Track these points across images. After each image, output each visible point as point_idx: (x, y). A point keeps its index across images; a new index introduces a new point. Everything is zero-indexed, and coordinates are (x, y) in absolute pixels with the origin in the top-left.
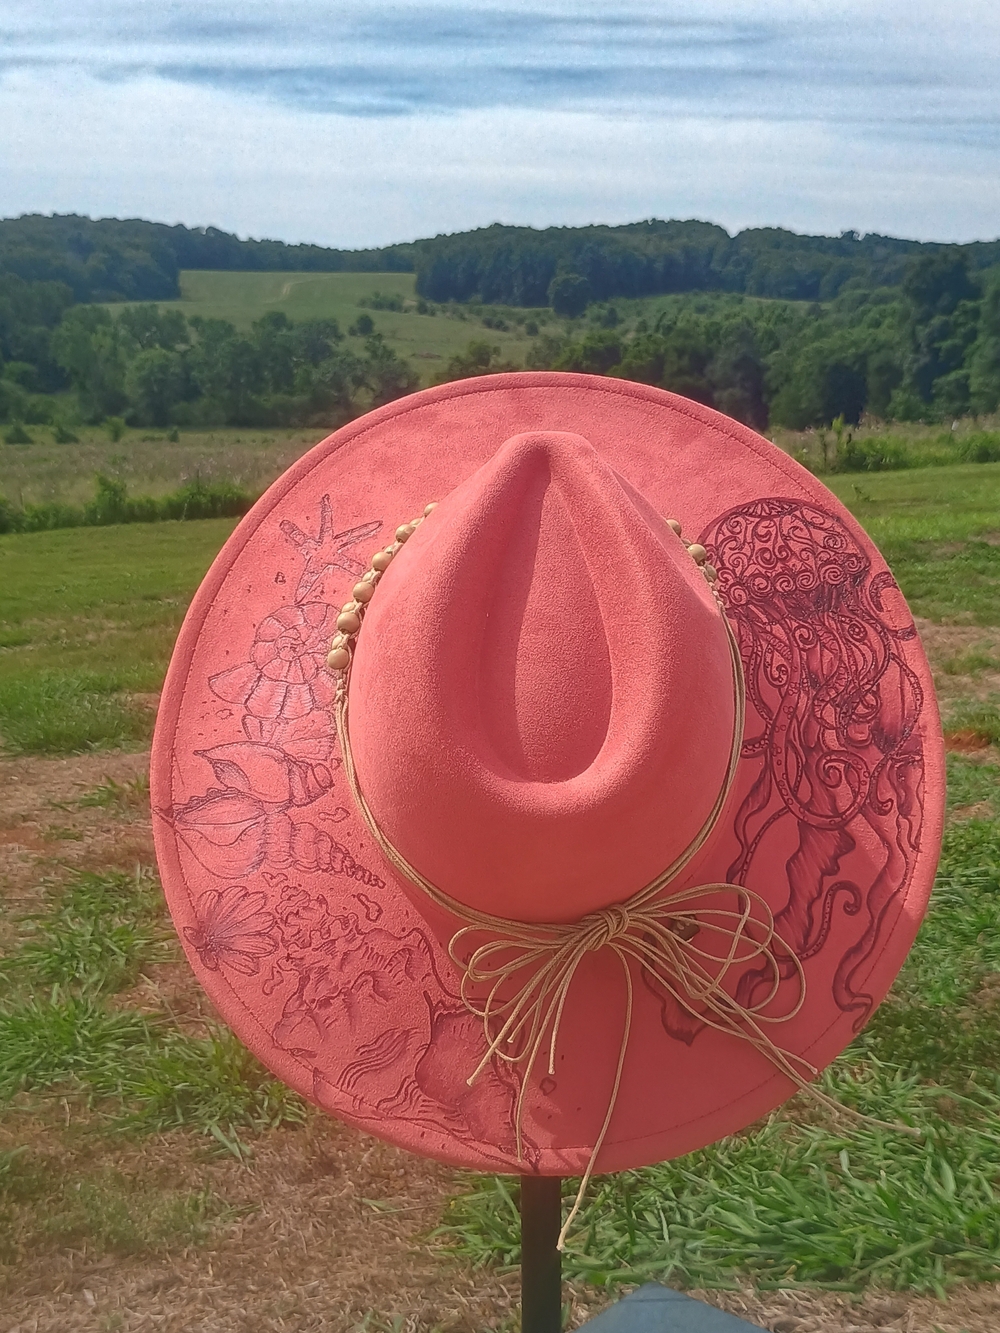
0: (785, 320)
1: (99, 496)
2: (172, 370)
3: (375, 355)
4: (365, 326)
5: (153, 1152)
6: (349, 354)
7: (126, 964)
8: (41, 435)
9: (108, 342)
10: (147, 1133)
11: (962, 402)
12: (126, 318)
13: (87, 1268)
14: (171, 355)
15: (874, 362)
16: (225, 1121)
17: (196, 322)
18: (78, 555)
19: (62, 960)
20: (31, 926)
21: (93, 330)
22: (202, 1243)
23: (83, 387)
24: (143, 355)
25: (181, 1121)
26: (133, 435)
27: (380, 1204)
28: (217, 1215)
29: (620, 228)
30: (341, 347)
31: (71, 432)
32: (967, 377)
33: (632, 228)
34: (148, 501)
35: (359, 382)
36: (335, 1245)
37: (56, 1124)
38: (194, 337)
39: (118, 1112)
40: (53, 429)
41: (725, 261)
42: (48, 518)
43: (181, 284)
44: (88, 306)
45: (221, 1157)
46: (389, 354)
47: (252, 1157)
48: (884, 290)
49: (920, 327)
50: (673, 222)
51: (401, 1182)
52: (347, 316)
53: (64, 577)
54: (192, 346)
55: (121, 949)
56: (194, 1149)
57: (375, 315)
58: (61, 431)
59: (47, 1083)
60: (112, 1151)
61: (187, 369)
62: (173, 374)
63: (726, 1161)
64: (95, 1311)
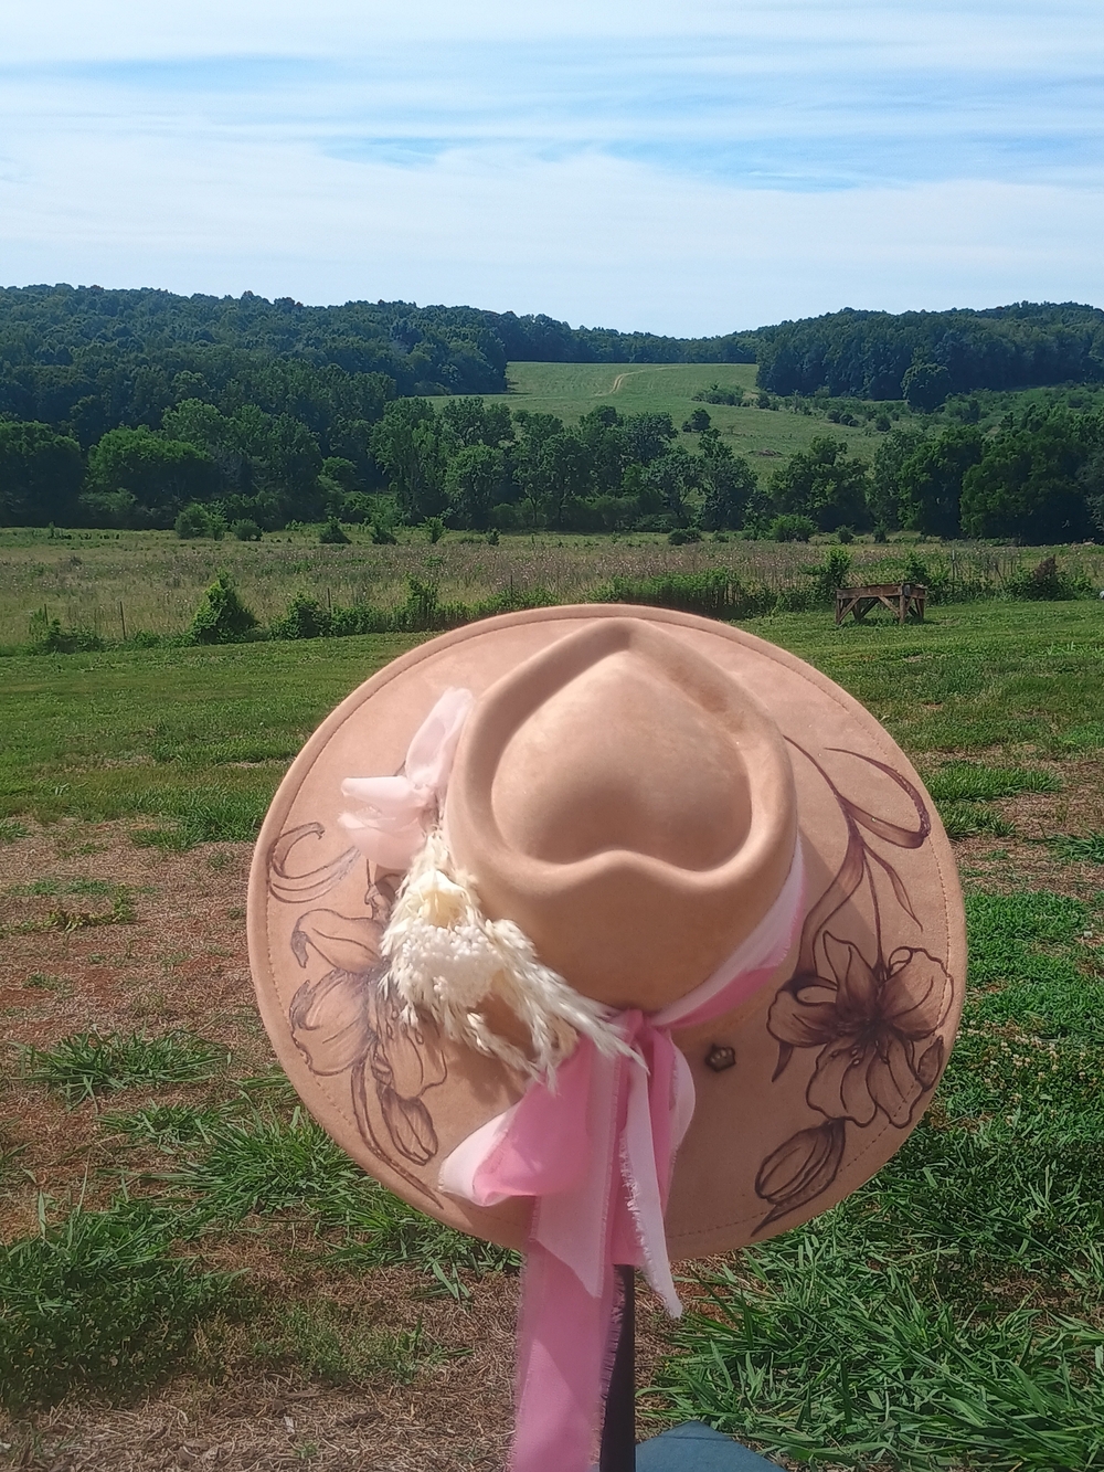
1: (409, 601)
2: (495, 468)
3: (709, 454)
4: (701, 422)
5: (373, 1283)
6: (682, 452)
8: (360, 535)
9: (431, 436)
10: (370, 1265)
12: (450, 412)
14: (495, 452)
17: (522, 417)
21: (415, 425)
22: (408, 1381)
23: (402, 486)
24: (466, 451)
25: (405, 1256)
26: (451, 537)
28: (428, 1355)
29: (986, 313)
30: (674, 444)
31: (389, 532)
33: (1000, 312)
34: (459, 608)
35: (692, 482)
37: (281, 1250)
38: (519, 434)
39: (343, 1242)
40: (371, 529)
42: (356, 622)
43: (507, 376)
44: (411, 399)
45: (439, 1297)
46: (726, 452)
47: (471, 1299)
50: (1047, 306)
52: (681, 411)
54: (517, 443)
56: (413, 1286)
57: (711, 409)
58: (378, 530)
59: (279, 1207)
60: (332, 1281)
61: (510, 467)
62: (496, 472)
63: (965, 1345)
64: (292, 1439)
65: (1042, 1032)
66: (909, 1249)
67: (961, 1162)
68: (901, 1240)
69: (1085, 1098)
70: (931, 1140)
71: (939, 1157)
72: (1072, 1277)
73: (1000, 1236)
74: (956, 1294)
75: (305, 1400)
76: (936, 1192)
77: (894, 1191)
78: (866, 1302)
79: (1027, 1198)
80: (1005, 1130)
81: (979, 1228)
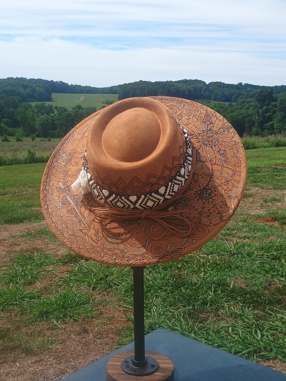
0: (222, 108)
1: (28, 155)
2: (49, 121)
5: (37, 327)
7: (31, 278)
8: (13, 139)
9: (31, 113)
10: (36, 322)
11: (272, 131)
12: (36, 106)
13: (17, 357)
14: (49, 117)
15: (247, 119)
16: (57, 319)
17: (56, 108)
18: (21, 172)
19: (13, 277)
20: (5, 268)
21: (27, 110)
22: (50, 351)
23: (24, 126)
24: (41, 117)
25: (45, 319)
26: (38, 139)
27: (100, 341)
28: (54, 344)
29: (175, 82)
31: (21, 138)
32: (273, 124)
33: (179, 82)
34: (42, 157)
36: (87, 351)
37: (10, 320)
38: (56, 112)
39: (28, 317)
40: (15, 138)
41: (205, 91)
42: (13, 162)
43: (52, 97)
44: (26, 103)
45: (56, 329)
47: (65, 329)
48: (250, 99)
49: (259, 110)
50: (191, 80)
51: (106, 335)
52: (98, 106)
53: (18, 177)
54: (55, 114)
55: (30, 274)
56: (48, 326)
58: (18, 138)
59: (8, 309)
60: (26, 327)
61: (53, 121)
62: (49, 122)
63: (197, 329)
64: (19, 368)
65: (207, 254)
66: (179, 308)
67: (191, 286)
68: (177, 306)
69: (219, 269)
70: (182, 281)
71: (185, 285)
72: (221, 312)
73: (202, 303)
74: (193, 318)
75: (21, 358)
76: (185, 293)
77: (174, 294)
78: (170, 322)
79: (208, 293)
80: (200, 278)
81: (196, 302)
